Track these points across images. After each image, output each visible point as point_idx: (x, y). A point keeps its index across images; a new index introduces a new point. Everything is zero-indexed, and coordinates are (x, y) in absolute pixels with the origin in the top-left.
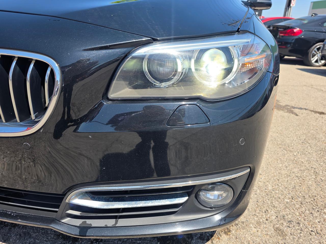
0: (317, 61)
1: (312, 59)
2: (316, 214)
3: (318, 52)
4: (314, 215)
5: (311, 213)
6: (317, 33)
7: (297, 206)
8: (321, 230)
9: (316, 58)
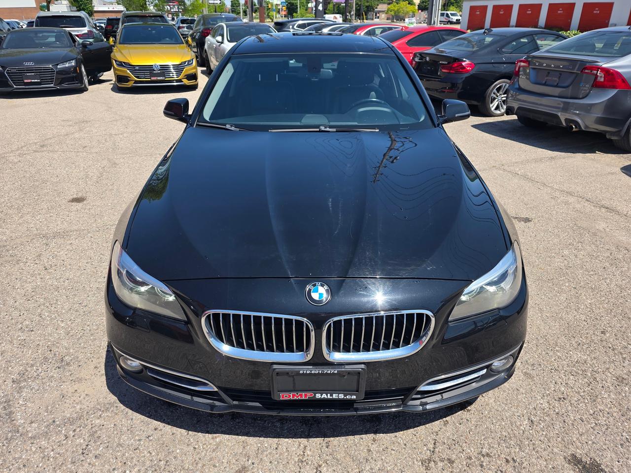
0: (497, 108)
1: (491, 106)
2: (551, 353)
3: (498, 94)
5: (547, 353)
6: (496, 65)
7: (535, 349)
8: (558, 367)
9: (496, 103)
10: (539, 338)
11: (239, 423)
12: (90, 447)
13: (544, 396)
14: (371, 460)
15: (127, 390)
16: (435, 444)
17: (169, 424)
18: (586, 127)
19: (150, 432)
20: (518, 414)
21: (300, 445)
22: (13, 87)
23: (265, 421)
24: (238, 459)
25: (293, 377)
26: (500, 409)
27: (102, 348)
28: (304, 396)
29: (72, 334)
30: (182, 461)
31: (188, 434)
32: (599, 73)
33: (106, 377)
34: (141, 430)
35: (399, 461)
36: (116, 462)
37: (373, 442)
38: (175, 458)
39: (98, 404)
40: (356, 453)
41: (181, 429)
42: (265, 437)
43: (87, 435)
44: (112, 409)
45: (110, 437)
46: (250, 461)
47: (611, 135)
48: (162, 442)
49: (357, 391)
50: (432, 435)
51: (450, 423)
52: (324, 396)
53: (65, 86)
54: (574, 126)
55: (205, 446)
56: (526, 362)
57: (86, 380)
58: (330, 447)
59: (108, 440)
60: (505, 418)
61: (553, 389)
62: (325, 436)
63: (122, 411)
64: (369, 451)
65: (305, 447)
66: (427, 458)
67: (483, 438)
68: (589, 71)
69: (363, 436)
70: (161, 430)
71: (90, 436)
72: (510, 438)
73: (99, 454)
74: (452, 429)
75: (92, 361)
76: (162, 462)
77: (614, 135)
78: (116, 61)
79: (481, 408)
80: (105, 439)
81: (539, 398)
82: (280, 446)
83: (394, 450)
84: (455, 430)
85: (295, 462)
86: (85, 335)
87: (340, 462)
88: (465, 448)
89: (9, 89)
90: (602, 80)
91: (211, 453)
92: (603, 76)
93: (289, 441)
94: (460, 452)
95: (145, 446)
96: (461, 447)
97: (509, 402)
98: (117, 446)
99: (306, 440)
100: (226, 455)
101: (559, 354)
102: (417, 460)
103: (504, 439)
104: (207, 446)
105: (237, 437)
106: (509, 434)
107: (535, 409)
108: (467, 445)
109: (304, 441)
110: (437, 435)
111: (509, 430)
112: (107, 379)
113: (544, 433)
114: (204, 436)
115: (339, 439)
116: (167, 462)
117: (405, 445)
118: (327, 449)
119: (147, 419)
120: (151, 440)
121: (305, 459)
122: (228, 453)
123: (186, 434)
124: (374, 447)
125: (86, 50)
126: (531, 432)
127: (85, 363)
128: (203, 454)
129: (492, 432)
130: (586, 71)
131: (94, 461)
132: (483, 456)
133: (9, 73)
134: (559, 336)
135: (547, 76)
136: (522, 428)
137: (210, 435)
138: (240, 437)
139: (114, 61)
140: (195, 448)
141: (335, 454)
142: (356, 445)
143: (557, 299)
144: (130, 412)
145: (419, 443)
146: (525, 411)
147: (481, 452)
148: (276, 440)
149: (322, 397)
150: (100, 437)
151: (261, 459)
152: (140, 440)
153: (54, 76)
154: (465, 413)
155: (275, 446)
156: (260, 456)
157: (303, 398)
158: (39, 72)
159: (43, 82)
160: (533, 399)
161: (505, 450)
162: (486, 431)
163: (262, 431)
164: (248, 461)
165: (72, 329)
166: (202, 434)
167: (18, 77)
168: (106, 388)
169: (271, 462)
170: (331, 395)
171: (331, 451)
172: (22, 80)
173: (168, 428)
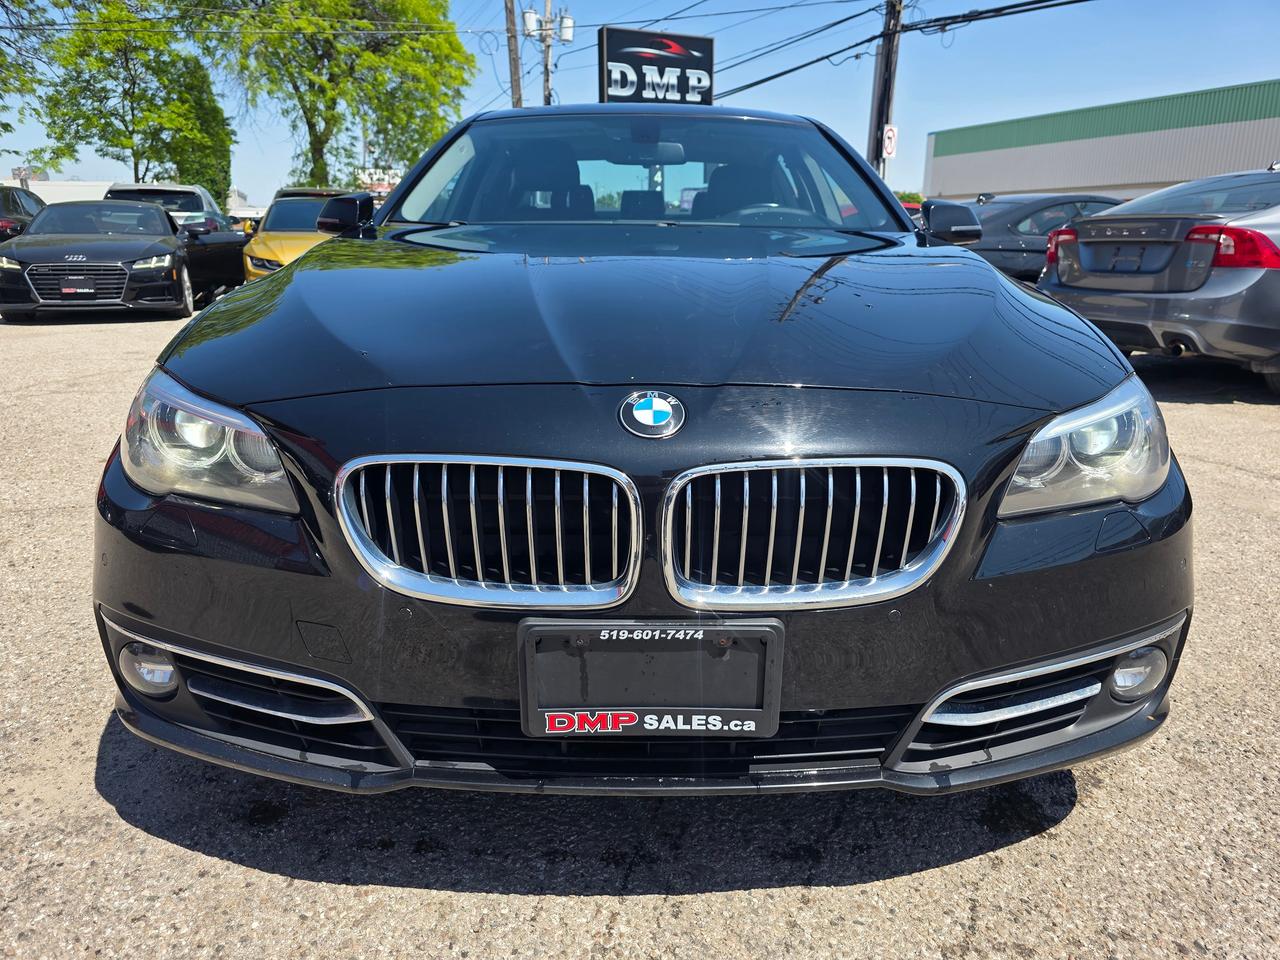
2: (1236, 721)
4: (1233, 723)
5: (1226, 721)
6: (1007, 254)
7: (1193, 713)
8: (1261, 747)
10: (1198, 692)
11: (433, 860)
12: (10, 912)
13: (1241, 805)
14: (800, 948)
15: (145, 791)
16: (973, 909)
17: (241, 862)
18: (1209, 347)
19: (186, 881)
20: (1186, 844)
21: (598, 911)
22: (38, 302)
23: (507, 857)
24: (424, 943)
25: (581, 656)
26: (1135, 834)
27: (102, 705)
28: (612, 722)
29: (34, 678)
30: (263, 949)
31: (290, 885)
32: (1224, 239)
33: (98, 764)
34: (161, 875)
35: (878, 950)
36: (73, 948)
37: (802, 905)
38: (243, 940)
39: (62, 819)
40: (756, 931)
41: (271, 875)
42: (501, 893)
43: (12, 886)
44: (95, 829)
45: (71, 891)
46: (456, 949)
47: (1261, 365)
48: (212, 903)
49: (760, 706)
50: (962, 890)
51: (1008, 863)
52: (668, 722)
53: (144, 303)
54: (1183, 347)
55: (333, 913)
56: (1178, 738)
57: (44, 769)
58: (683, 916)
59: (65, 898)
60: (1153, 854)
61: (1262, 791)
62: (669, 890)
63: (121, 833)
64: (793, 925)
65: (614, 916)
66: (955, 942)
67: (1102, 896)
68: (1202, 236)
69: (775, 891)
70: (217, 876)
71: (18, 887)
72: (1177, 896)
73: (32, 930)
74: (1016, 877)
75: (70, 731)
76: (205, 952)
77: (1267, 365)
78: (252, 258)
79: (1084, 831)
80: (58, 894)
81: (1230, 809)
82: (543, 914)
83: (862, 924)
84: (1024, 880)
85: (585, 952)
86: (67, 680)
87: (712, 952)
88: (1058, 920)
89: (29, 306)
90: (1231, 251)
91: (347, 930)
92: (1233, 244)
93: (572, 901)
94: (1046, 929)
95: (163, 912)
96: (1048, 916)
97: (1153, 817)
98: (87, 912)
99: (616, 899)
100: (391, 934)
101: (1254, 722)
102: (929, 948)
103: (1160, 899)
104: (339, 913)
105: (424, 891)
106: (1171, 887)
107: (1228, 833)
108: (1064, 913)
109: (609, 902)
110: (977, 889)
111: (1171, 879)
112: (98, 770)
113: (1266, 885)
114: (334, 890)
115: (708, 899)
116: (218, 950)
117: (892, 911)
118: (673, 921)
119: (182, 850)
120: (184, 899)
121: (612, 944)
122: (394, 930)
123: (285, 884)
124: (805, 917)
125: (197, 242)
126: (1229, 882)
127: (52, 733)
128: (325, 931)
129: (1123, 883)
130: (1196, 236)
131: (14, 944)
132: (1113, 937)
133: (34, 275)
134: (1246, 688)
135: (1116, 255)
136: (1202, 873)
137: (350, 887)
138: (434, 892)
139: (249, 259)
140: (303, 918)
141: (697, 932)
142: (755, 912)
143: (1221, 623)
144: (141, 835)
145: (930, 907)
146: (1203, 838)
147: (1105, 928)
148: (533, 900)
149: (662, 727)
150: (45, 890)
151: (489, 944)
152: (152, 899)
153: (124, 283)
154: (1045, 841)
155: (530, 913)
156: (486, 937)
157: (610, 729)
158: (93, 274)
159: (100, 294)
160: (1216, 810)
161: (1171, 923)
162: (1109, 881)
163: (497, 879)
164: (451, 948)
165: (38, 670)
166: (329, 885)
167: (51, 283)
168: (93, 785)
169: (515, 952)
170: (687, 721)
171: (685, 924)
172: (58, 289)
173: (238, 873)
